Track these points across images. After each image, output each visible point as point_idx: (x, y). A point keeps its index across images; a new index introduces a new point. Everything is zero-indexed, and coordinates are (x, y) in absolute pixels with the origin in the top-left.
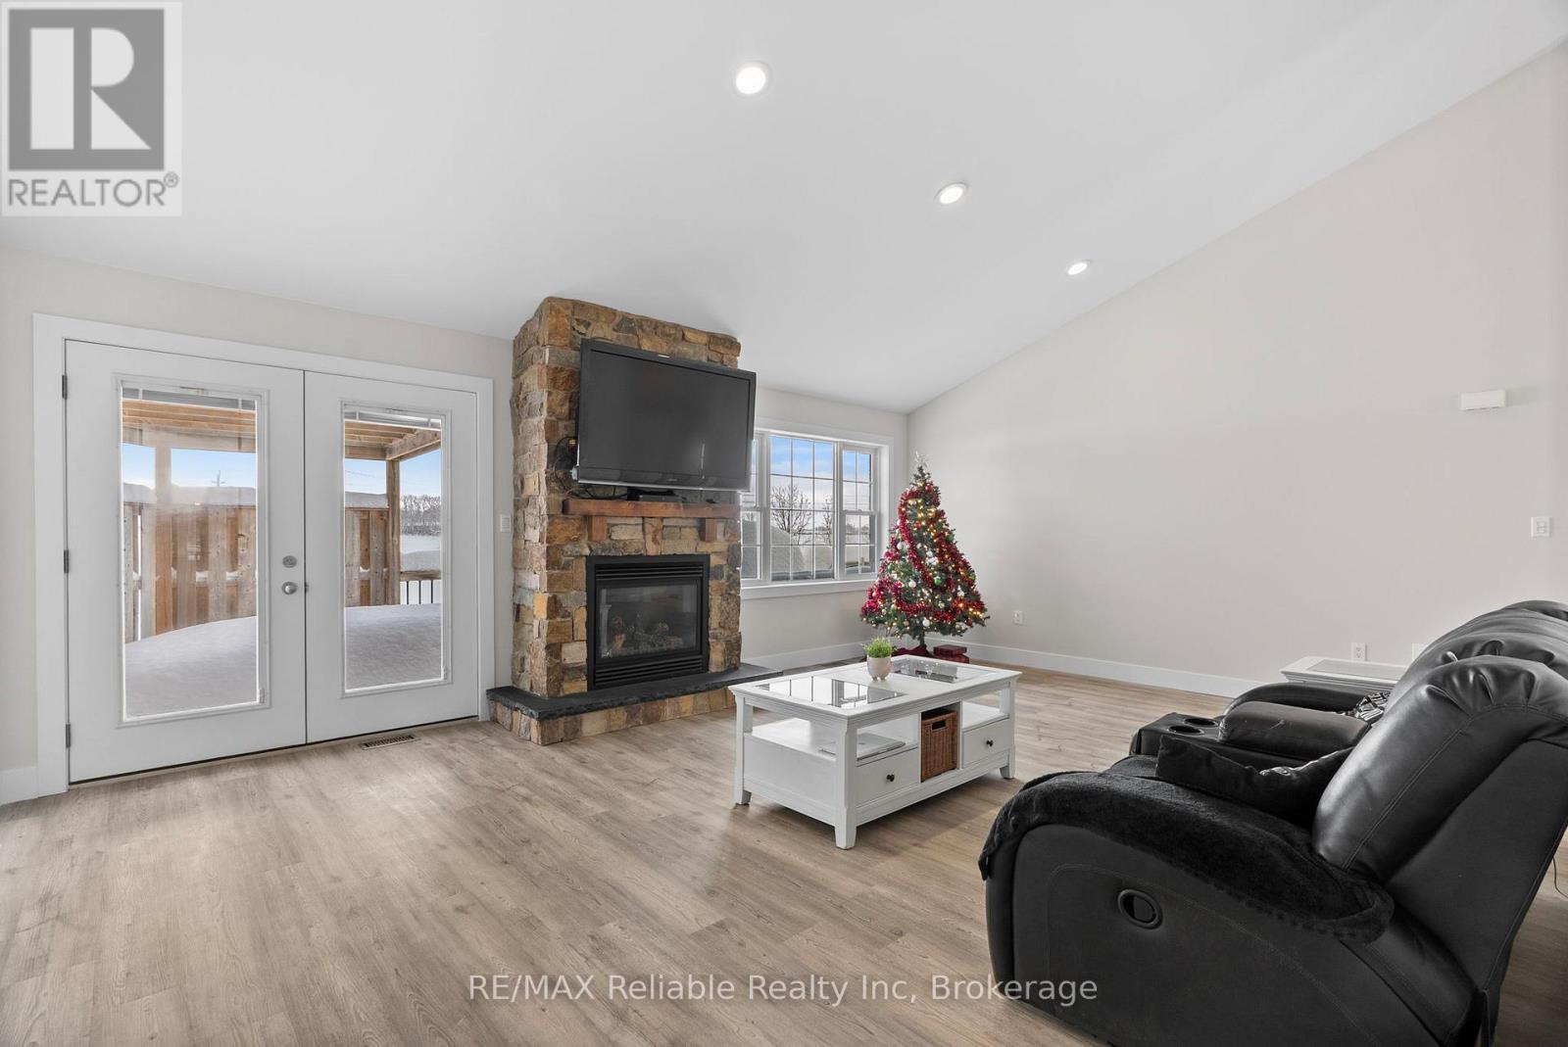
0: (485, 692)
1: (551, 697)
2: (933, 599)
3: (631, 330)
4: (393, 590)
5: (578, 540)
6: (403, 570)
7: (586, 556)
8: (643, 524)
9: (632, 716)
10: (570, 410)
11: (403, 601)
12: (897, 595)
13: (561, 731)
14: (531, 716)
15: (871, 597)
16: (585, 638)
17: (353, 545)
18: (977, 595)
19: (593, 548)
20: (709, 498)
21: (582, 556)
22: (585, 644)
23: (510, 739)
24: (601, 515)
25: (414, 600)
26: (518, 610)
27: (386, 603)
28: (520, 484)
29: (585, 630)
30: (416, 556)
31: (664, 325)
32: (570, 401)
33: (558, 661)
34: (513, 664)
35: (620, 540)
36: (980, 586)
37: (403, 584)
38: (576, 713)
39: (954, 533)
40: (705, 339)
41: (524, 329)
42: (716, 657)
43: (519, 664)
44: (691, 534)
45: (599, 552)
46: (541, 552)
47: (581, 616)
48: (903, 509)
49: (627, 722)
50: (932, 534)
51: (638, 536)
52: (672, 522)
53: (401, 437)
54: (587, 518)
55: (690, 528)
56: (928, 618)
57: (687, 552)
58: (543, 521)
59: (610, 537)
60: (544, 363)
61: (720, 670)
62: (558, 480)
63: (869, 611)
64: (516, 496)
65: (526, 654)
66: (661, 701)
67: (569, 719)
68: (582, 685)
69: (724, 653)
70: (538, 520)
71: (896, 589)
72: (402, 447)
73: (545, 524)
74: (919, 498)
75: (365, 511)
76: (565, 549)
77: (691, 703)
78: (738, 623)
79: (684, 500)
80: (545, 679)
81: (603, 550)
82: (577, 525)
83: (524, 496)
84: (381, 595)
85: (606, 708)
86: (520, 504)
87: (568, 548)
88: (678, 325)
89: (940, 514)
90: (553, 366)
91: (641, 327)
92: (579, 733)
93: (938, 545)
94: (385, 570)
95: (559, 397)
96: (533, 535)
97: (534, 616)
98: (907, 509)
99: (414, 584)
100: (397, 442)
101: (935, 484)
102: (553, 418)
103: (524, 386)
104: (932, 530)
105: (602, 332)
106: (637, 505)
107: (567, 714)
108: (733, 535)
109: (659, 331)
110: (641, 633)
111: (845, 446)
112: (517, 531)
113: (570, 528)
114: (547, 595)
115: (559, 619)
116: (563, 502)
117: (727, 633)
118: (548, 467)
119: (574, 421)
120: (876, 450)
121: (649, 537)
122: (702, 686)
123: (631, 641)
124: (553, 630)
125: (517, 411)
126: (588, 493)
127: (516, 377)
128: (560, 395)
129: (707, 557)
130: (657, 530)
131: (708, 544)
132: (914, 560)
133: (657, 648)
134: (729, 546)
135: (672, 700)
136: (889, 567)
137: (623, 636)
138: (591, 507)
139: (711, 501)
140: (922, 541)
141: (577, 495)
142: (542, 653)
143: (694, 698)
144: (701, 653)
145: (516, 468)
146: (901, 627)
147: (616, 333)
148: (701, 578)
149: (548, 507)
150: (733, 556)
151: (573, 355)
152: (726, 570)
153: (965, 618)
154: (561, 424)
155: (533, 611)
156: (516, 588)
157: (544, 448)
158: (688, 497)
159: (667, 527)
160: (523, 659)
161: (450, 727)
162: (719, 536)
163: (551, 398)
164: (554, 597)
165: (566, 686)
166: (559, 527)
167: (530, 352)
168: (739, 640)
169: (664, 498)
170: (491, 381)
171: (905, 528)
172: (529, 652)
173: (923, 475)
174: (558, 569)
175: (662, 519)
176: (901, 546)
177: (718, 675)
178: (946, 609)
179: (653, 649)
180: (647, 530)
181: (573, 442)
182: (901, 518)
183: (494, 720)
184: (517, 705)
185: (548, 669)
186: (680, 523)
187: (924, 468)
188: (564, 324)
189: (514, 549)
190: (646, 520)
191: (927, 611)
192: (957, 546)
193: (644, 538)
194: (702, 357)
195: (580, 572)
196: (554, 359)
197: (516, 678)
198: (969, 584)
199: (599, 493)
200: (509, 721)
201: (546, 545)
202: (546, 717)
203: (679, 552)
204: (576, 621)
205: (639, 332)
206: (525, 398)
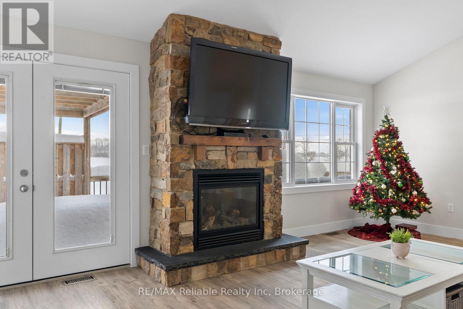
0: (134, 250)
1: (172, 255)
2: (398, 196)
3: (219, 33)
4: (87, 187)
5: (188, 160)
6: (92, 176)
7: (193, 170)
8: (226, 150)
9: (221, 268)
10: (184, 82)
11: (92, 192)
12: (373, 193)
13: (179, 278)
14: (162, 268)
15: (355, 193)
16: (192, 219)
17: (67, 162)
18: (424, 194)
19: (197, 164)
20: (264, 135)
21: (191, 169)
22: (192, 223)
23: (149, 281)
24: (202, 145)
25: (97, 192)
26: (153, 201)
27: (83, 194)
28: (154, 127)
29: (192, 214)
30: (98, 168)
31: (238, 30)
32: (184, 76)
33: (177, 233)
34: (150, 233)
35: (213, 160)
36: (426, 188)
37: (92, 183)
38: (188, 267)
39: (408, 155)
40: (261, 39)
41: (157, 35)
42: (268, 230)
43: (154, 234)
44: (253, 156)
45: (201, 167)
46: (167, 167)
47: (190, 206)
48: (376, 141)
49: (218, 272)
50: (395, 156)
51: (223, 157)
52: (242, 149)
53: (90, 104)
54: (194, 146)
55: (253, 152)
56: (395, 208)
57: (251, 167)
58: (168, 148)
59: (207, 158)
60: (169, 54)
61: (270, 238)
62: (177, 124)
63: (355, 203)
64: (152, 134)
65: (158, 228)
66: (238, 258)
67: (184, 270)
68: (190, 248)
69: (272, 228)
70: (165, 148)
71: (373, 190)
72: (91, 110)
73: (169, 150)
74: (386, 134)
75: (73, 145)
76: (181, 165)
77: (255, 260)
78: (281, 210)
79: (250, 136)
80: (169, 244)
81: (203, 166)
82: (188, 151)
83: (157, 134)
84: (81, 189)
85: (206, 263)
86: (155, 138)
87: (183, 165)
88: (246, 31)
89: (400, 144)
90: (174, 55)
91: (224, 32)
92: (190, 279)
93: (400, 163)
94: (83, 176)
95: (178, 74)
96: (162, 157)
97: (163, 205)
98: (378, 141)
99: (97, 183)
100: (89, 107)
101: (396, 126)
102: (174, 86)
103: (157, 69)
104: (395, 154)
105: (202, 34)
106: (223, 139)
107: (183, 267)
108: (277, 156)
109: (235, 34)
110: (224, 216)
111: (337, 104)
112: (153, 154)
113: (183, 153)
114: (171, 193)
115: (177, 208)
116: (180, 137)
117: (274, 216)
118: (171, 116)
119: (186, 88)
120: (354, 107)
121: (229, 158)
122: (262, 250)
123: (219, 220)
124: (174, 214)
125: (153, 84)
126: (194, 131)
127: (152, 64)
128: (178, 73)
129: (263, 170)
130: (234, 153)
131: (264, 162)
132: (385, 172)
133: (234, 225)
134: (275, 163)
135: (245, 258)
136: (367, 176)
137: (214, 217)
138: (196, 139)
139: (265, 136)
140: (389, 159)
141: (189, 133)
142: (168, 228)
143: (257, 257)
144: (259, 228)
145: (152, 118)
146: (377, 213)
147: (210, 35)
148: (259, 183)
149: (171, 140)
150: (278, 170)
151: (186, 49)
152: (273, 177)
153: (418, 208)
154: (179, 90)
155: (162, 202)
156: (152, 188)
157: (169, 104)
158: (252, 134)
159: (240, 152)
160: (156, 230)
161: (114, 271)
162: (270, 158)
163: (173, 74)
164: (175, 194)
165: (181, 248)
166: (177, 152)
167: (160, 48)
168: (281, 220)
169: (238, 134)
170: (138, 66)
171: (377, 152)
172: (159, 227)
173: (388, 120)
174: (177, 177)
175: (237, 147)
176: (377, 163)
177: (270, 242)
178: (406, 203)
179: (231, 225)
180: (228, 153)
181: (186, 101)
182: (374, 146)
183: (139, 267)
184: (153, 260)
185: (171, 238)
186: (247, 149)
187: (388, 116)
188: (181, 30)
189: (151, 165)
190: (228, 147)
191: (394, 204)
192: (410, 163)
193: (227, 158)
194: (260, 49)
195: (190, 179)
196: (174, 50)
197: (151, 242)
198: (419, 187)
199: (201, 131)
200: (148, 269)
201: (170, 163)
202: (169, 270)
203: (247, 167)
204: (187, 209)
205: (223, 35)
206: (157, 76)
